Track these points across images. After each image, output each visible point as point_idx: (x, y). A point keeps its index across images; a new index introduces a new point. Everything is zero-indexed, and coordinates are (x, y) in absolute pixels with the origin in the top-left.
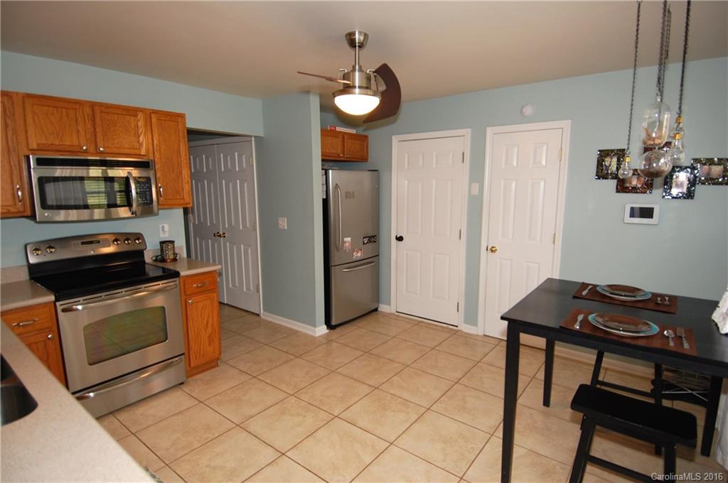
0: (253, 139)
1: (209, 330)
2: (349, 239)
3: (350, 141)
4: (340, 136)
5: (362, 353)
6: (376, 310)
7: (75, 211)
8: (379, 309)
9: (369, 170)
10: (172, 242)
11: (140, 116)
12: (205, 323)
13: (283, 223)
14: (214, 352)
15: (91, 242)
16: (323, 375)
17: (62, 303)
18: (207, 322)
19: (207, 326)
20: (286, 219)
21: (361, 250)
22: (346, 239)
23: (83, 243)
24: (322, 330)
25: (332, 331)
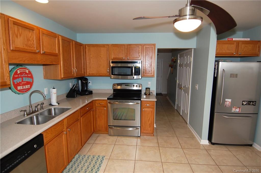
0: (193, 49)
1: (150, 122)
2: (230, 100)
3: (243, 45)
4: (235, 43)
5: (215, 164)
6: (251, 145)
7: (121, 76)
8: (253, 145)
9: (257, 62)
10: (149, 88)
11: (140, 47)
12: (149, 118)
13: (197, 87)
14: (151, 131)
15: (127, 85)
16: (183, 162)
17: (109, 100)
18: (149, 119)
19: (149, 120)
20: (198, 85)
21: (239, 108)
22: (226, 100)
23: (125, 85)
24: (205, 142)
25: (211, 145)
